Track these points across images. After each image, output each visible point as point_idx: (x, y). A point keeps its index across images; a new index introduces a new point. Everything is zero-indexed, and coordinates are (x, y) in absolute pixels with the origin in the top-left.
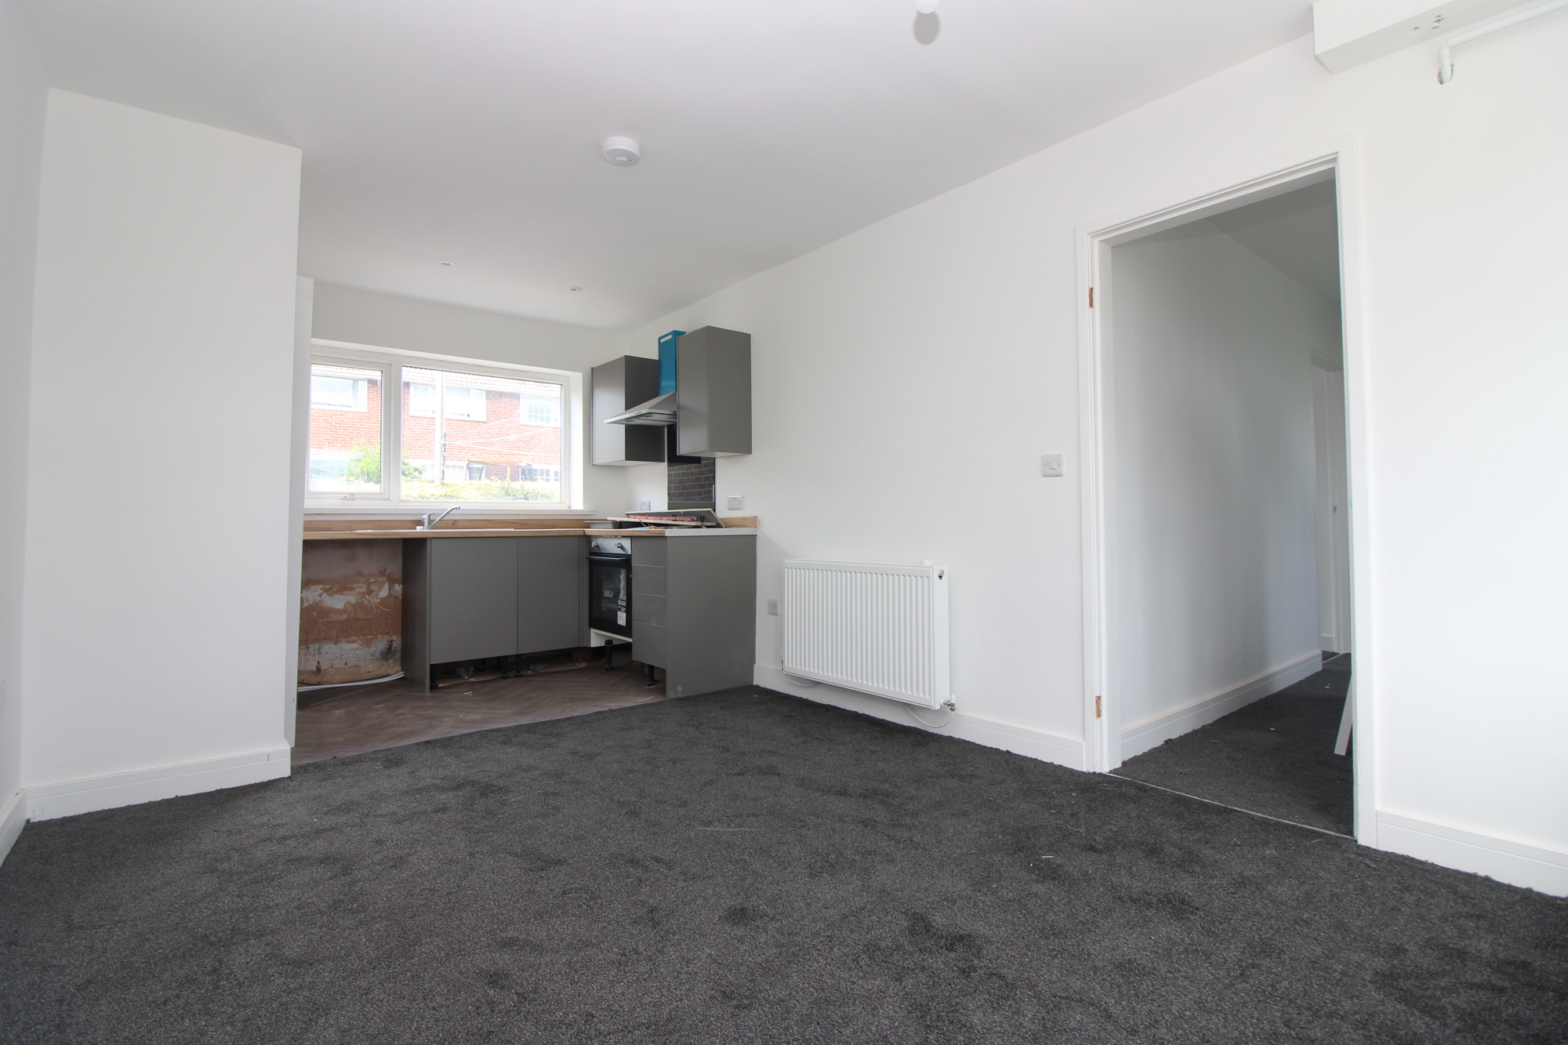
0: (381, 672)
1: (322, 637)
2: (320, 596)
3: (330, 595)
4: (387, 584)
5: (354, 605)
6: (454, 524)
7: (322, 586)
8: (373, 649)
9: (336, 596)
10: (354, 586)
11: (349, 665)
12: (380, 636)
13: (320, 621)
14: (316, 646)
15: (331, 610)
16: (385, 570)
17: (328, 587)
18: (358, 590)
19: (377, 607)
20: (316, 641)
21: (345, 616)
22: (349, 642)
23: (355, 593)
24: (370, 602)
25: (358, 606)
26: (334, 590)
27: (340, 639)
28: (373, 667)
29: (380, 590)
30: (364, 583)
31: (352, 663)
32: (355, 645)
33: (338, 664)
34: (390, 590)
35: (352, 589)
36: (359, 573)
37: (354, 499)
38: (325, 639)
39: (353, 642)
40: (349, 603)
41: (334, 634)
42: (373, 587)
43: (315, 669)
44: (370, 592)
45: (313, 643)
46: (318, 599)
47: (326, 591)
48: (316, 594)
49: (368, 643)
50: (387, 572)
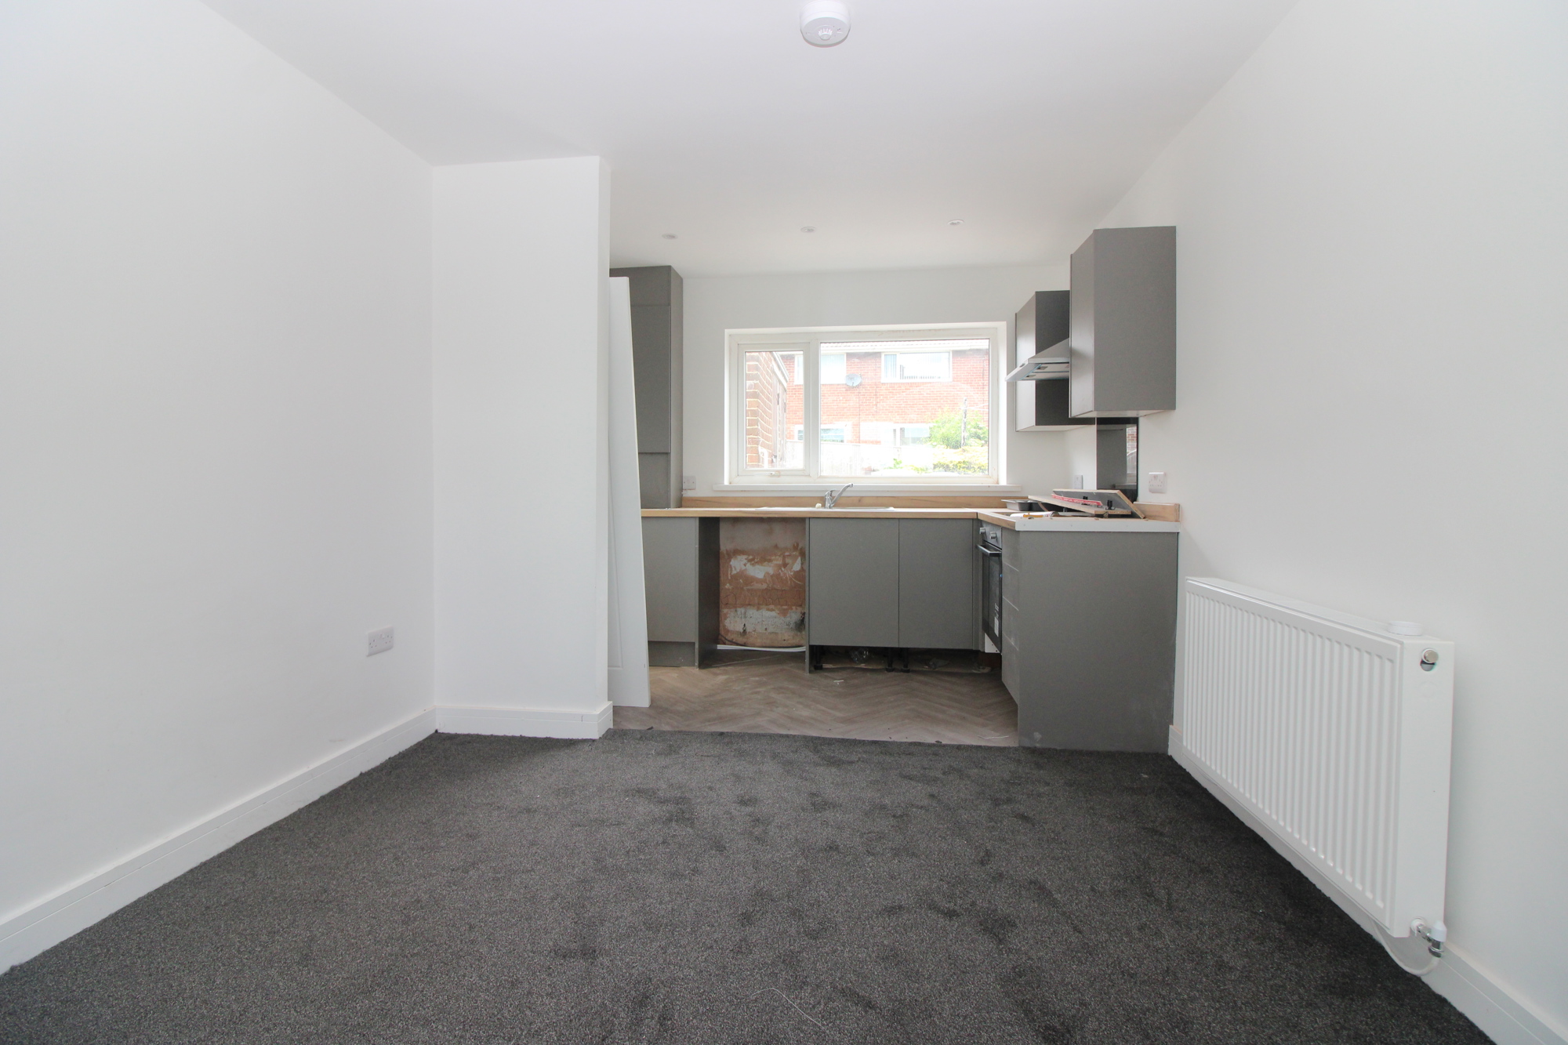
0: (796, 641)
1: (747, 603)
2: (745, 565)
3: (753, 565)
4: (800, 558)
5: (772, 576)
6: (860, 501)
7: (745, 557)
8: (788, 619)
9: (757, 566)
10: (773, 558)
11: (769, 631)
12: (794, 608)
13: (745, 588)
14: (743, 610)
15: (749, 580)
16: (798, 545)
17: (751, 557)
18: (775, 562)
19: (791, 579)
20: (742, 605)
21: (765, 586)
22: (768, 610)
23: (772, 565)
24: (785, 574)
25: (776, 577)
26: (756, 560)
27: (761, 607)
28: (787, 636)
29: (793, 564)
30: (780, 556)
31: (771, 629)
32: (773, 614)
33: (760, 629)
34: (802, 564)
35: (770, 561)
36: (776, 546)
37: (779, 476)
38: (749, 605)
39: (772, 610)
40: (768, 573)
41: (756, 601)
42: (788, 560)
43: (742, 631)
44: (785, 565)
45: (740, 607)
46: (744, 568)
47: (750, 561)
48: (742, 563)
49: (784, 613)
50: (800, 546)
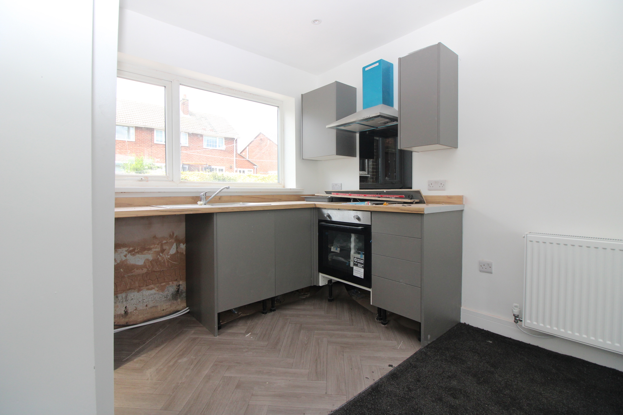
0: (173, 308)
1: (128, 288)
2: (125, 256)
3: (134, 255)
4: (175, 244)
5: (151, 262)
6: (220, 199)
7: (126, 249)
8: (166, 293)
9: (138, 255)
10: (152, 247)
11: (149, 306)
12: (171, 283)
13: (125, 276)
14: (124, 295)
15: (134, 267)
16: (173, 234)
17: (131, 249)
18: (154, 250)
19: (168, 261)
20: (123, 291)
21: (145, 270)
22: (148, 289)
23: (152, 252)
24: (163, 258)
25: (155, 261)
26: (136, 251)
27: (142, 288)
28: (166, 306)
29: (170, 249)
30: (158, 244)
31: (151, 304)
32: (153, 291)
33: (141, 307)
34: (177, 248)
35: (149, 249)
36: (155, 237)
37: (147, 181)
38: (130, 289)
39: (152, 289)
40: (148, 260)
41: (137, 284)
42: (164, 247)
43: (123, 312)
44: (163, 251)
45: (121, 293)
46: (124, 258)
47: (130, 252)
48: (122, 255)
49: (162, 289)
50: (175, 235)
